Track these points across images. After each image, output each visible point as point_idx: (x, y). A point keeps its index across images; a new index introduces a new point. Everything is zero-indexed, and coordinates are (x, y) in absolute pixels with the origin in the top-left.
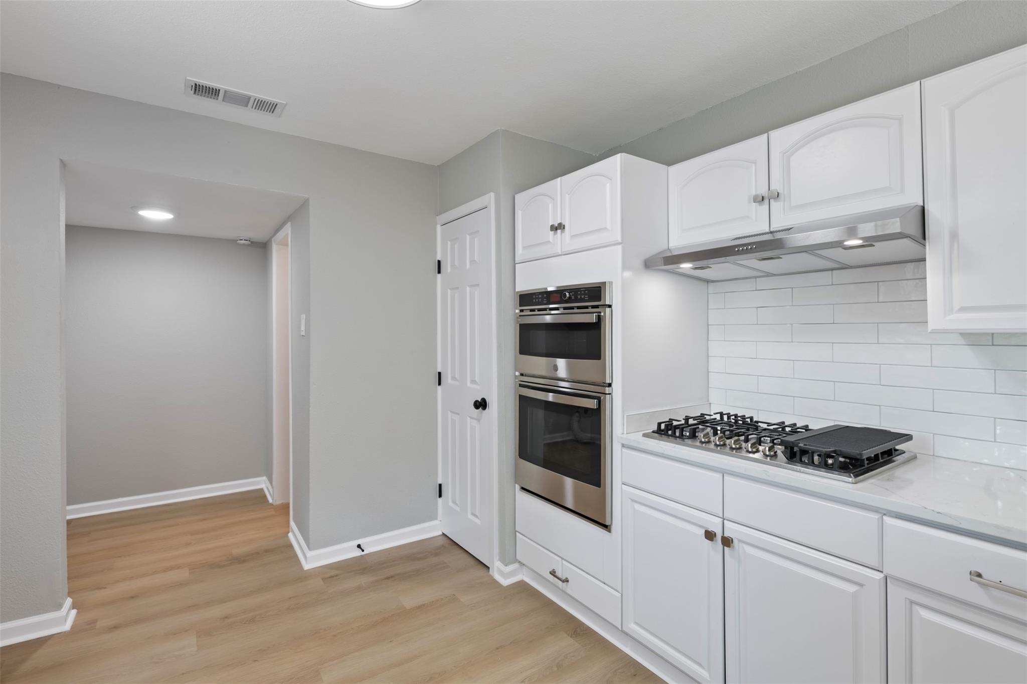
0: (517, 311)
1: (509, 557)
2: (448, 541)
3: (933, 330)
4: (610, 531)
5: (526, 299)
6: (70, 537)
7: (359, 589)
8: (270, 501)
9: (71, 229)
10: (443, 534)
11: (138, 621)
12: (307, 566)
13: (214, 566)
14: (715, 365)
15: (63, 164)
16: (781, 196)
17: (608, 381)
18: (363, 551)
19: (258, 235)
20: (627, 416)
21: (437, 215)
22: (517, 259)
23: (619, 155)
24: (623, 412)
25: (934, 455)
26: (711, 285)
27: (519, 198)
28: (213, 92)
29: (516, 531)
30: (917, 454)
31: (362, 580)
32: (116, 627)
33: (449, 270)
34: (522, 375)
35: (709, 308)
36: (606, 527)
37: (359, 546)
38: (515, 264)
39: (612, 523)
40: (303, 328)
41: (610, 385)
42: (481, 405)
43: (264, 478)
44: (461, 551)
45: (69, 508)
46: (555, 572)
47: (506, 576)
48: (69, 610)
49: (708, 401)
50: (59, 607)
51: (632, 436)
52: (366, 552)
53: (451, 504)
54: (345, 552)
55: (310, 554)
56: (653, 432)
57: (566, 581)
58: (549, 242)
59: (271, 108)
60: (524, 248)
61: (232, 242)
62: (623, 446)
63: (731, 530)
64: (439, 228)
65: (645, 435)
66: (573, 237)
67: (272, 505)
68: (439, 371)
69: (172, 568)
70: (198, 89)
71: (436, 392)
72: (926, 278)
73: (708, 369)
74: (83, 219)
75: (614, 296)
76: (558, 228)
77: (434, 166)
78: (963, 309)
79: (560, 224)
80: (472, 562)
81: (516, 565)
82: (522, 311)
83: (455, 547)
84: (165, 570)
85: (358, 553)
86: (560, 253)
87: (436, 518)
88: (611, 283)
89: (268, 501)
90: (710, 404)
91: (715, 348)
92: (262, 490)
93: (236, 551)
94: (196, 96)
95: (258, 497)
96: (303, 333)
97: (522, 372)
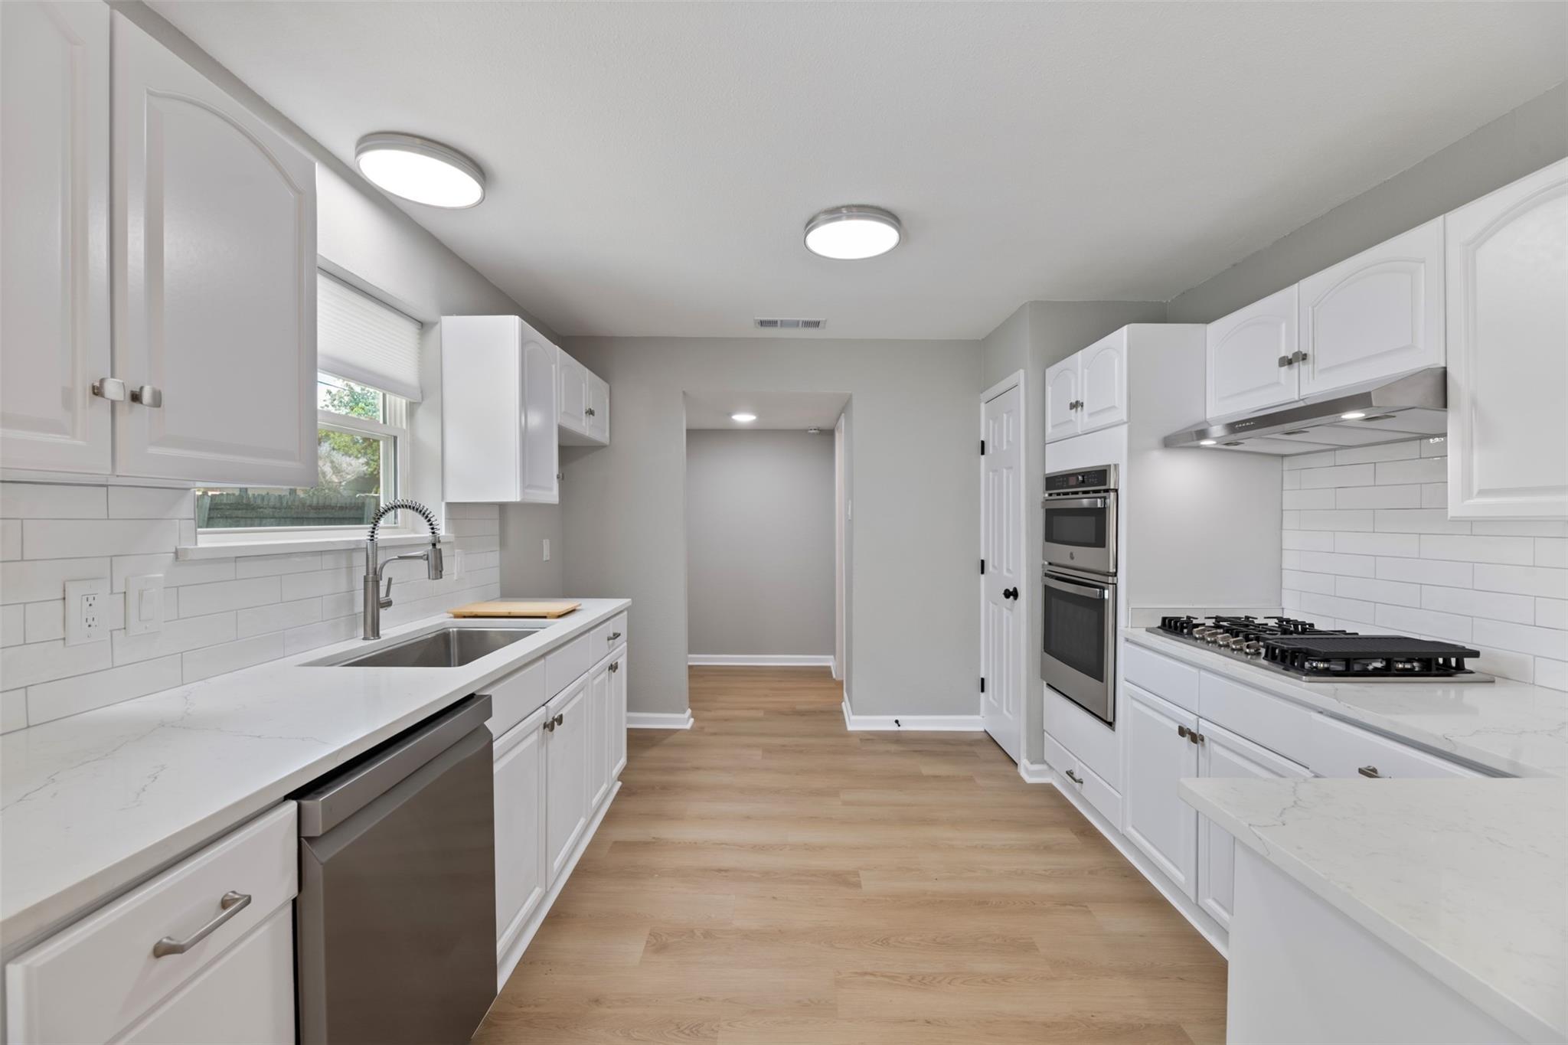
0: (1047, 495)
1: (1038, 757)
2: (988, 738)
3: (1452, 517)
4: (1114, 730)
5: (1053, 482)
6: (690, 676)
7: (888, 752)
8: (834, 676)
9: (690, 432)
10: (986, 731)
11: (728, 734)
12: (850, 728)
13: (782, 713)
14: (1289, 560)
15: (684, 393)
16: (1310, 358)
17: (1112, 570)
18: (899, 726)
19: (824, 424)
20: (1132, 609)
21: (982, 393)
22: (1048, 439)
23: (1125, 328)
24: (1128, 603)
25: (1533, 684)
26: (1286, 460)
27: (1051, 372)
28: (772, 323)
29: (1044, 731)
30: (1496, 678)
31: (893, 748)
32: (715, 734)
33: (991, 452)
34: (1050, 564)
35: (1284, 488)
36: (1111, 724)
37: (897, 722)
38: (1046, 444)
39: (1114, 720)
40: (849, 513)
41: (1115, 574)
42: (1010, 594)
43: (832, 657)
44: (997, 748)
45: (690, 656)
46: (1072, 773)
47: (1031, 773)
48: (689, 718)
49: (1281, 605)
50: (684, 712)
51: (1136, 631)
52: (900, 729)
53: (991, 699)
54: (883, 723)
55: (853, 718)
56: (1159, 627)
57: (1081, 782)
58: (1071, 420)
59: (816, 324)
60: (1053, 426)
61: (804, 432)
62: (1127, 640)
63: (1205, 728)
64: (983, 406)
65: (1148, 630)
66: (1091, 415)
67: (834, 679)
68: (983, 559)
69: (752, 709)
70: (763, 323)
71: (979, 580)
72: (1447, 456)
73: (1281, 566)
74: (698, 424)
75: (1121, 480)
76: (1076, 405)
77: (978, 340)
78: (1482, 493)
79: (1077, 402)
80: (1005, 758)
81: (1044, 767)
82: (1050, 495)
83: (994, 744)
84: (748, 709)
85: (895, 728)
86: (1080, 433)
87: (978, 713)
88: (1116, 466)
89: (832, 677)
90: (1283, 609)
91: (1290, 539)
92: (830, 667)
93: (799, 707)
94: (763, 328)
95: (824, 673)
96: (850, 518)
97: (1051, 561)
